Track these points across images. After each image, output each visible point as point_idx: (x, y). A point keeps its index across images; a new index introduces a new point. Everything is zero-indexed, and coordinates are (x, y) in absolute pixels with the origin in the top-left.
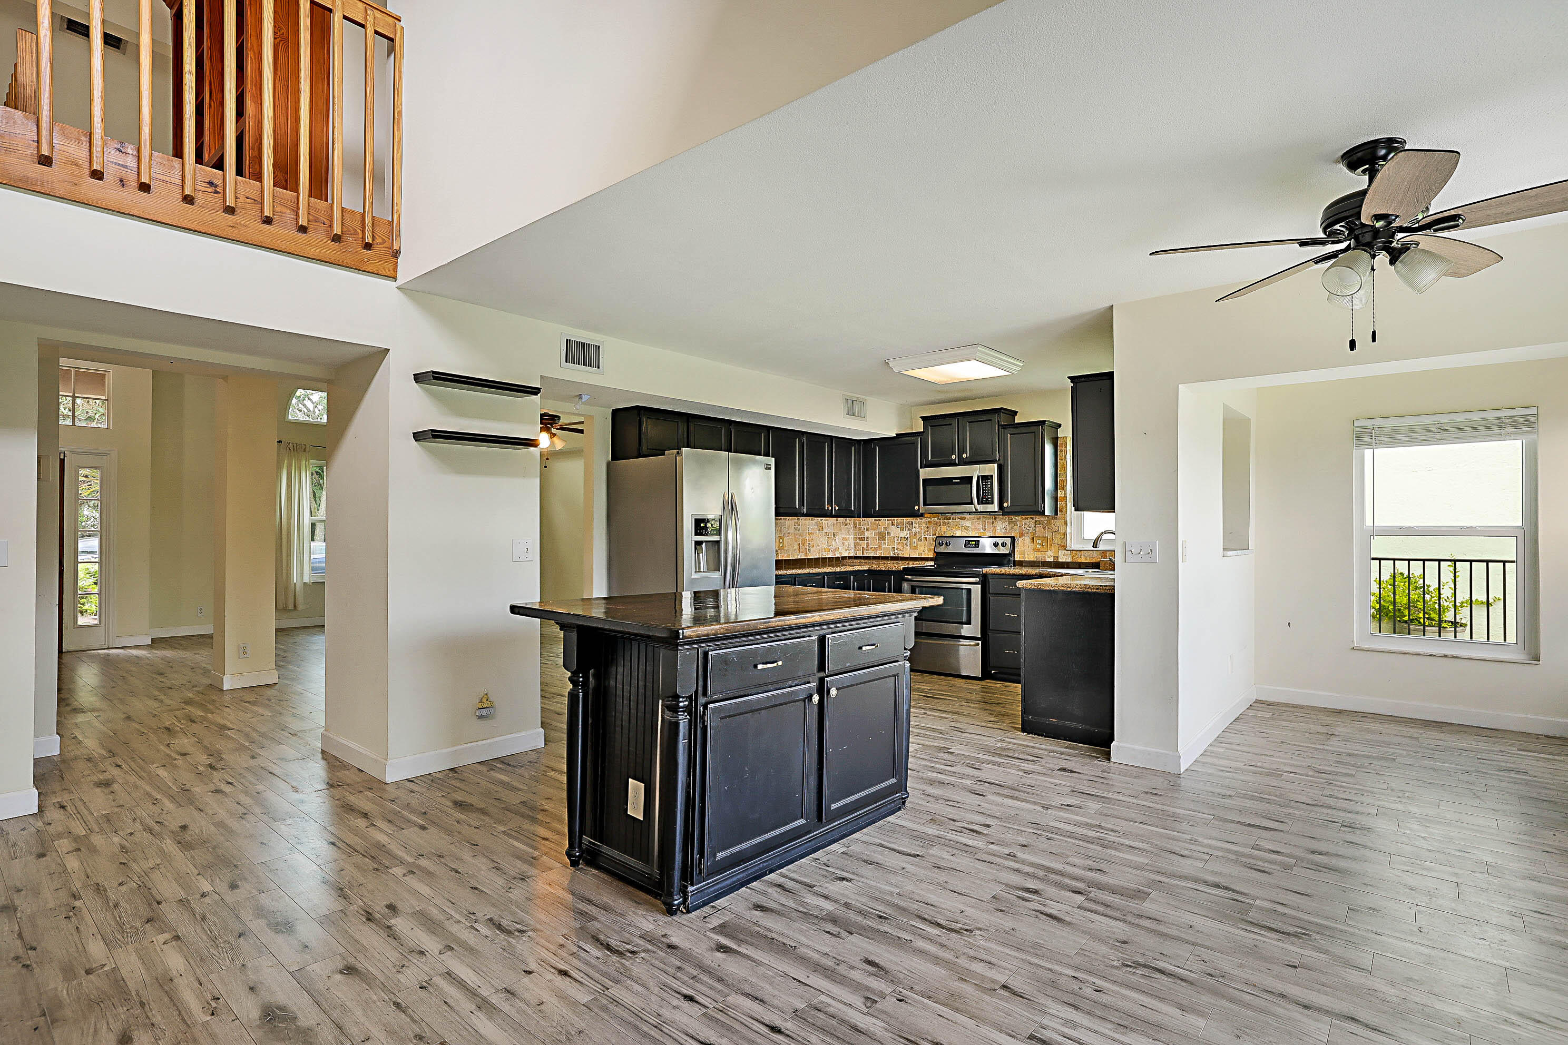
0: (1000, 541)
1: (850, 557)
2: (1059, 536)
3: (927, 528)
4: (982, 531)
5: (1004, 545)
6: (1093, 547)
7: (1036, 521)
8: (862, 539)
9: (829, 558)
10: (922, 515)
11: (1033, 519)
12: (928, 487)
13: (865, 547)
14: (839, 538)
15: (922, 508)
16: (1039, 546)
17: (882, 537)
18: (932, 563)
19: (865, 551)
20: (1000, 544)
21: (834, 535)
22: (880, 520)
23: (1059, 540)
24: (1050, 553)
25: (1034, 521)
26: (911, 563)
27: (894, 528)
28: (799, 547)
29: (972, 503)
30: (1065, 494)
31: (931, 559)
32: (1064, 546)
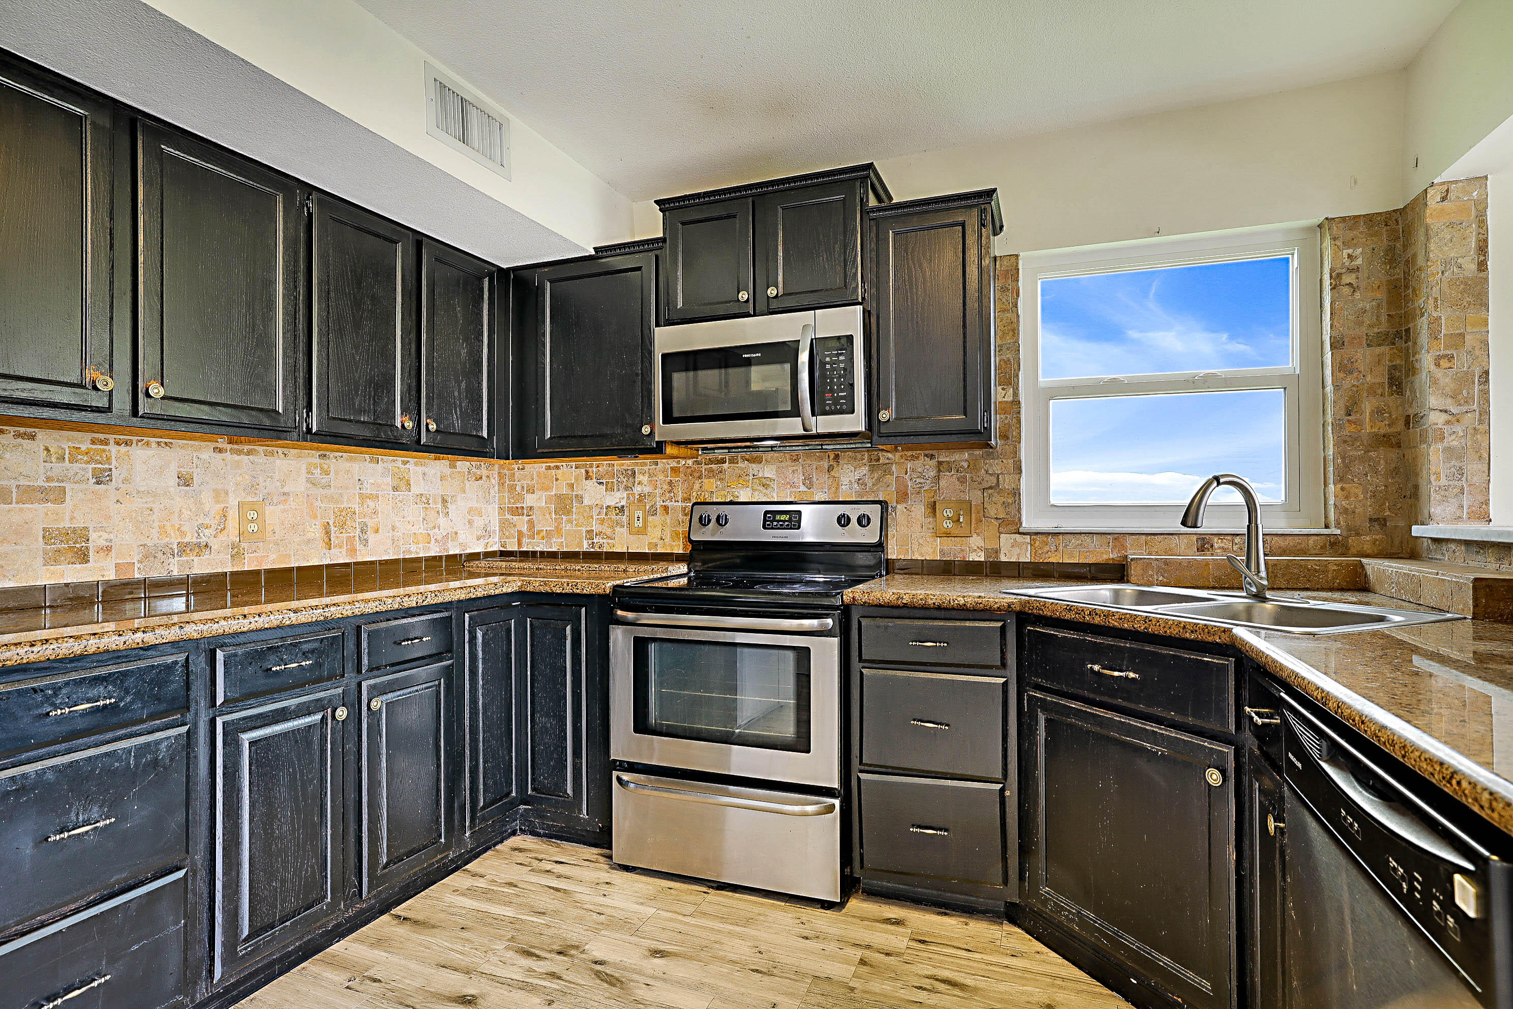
0: (854, 512)
1: (488, 555)
2: (997, 498)
3: (670, 483)
4: (803, 488)
5: (864, 521)
6: (1184, 523)
7: (940, 463)
8: (517, 511)
9: (429, 559)
10: (659, 449)
11: (932, 457)
12: (676, 376)
13: (524, 529)
14: (458, 509)
15: (662, 430)
16: (948, 524)
17: (563, 505)
18: (683, 568)
19: (525, 540)
20: (854, 520)
21: (444, 501)
22: (557, 467)
23: (1001, 509)
24: (976, 541)
25: (933, 463)
26: (632, 568)
27: (591, 484)
28: (328, 533)
29: (795, 412)
30: (1016, 394)
31: (679, 558)
32: (1013, 522)
